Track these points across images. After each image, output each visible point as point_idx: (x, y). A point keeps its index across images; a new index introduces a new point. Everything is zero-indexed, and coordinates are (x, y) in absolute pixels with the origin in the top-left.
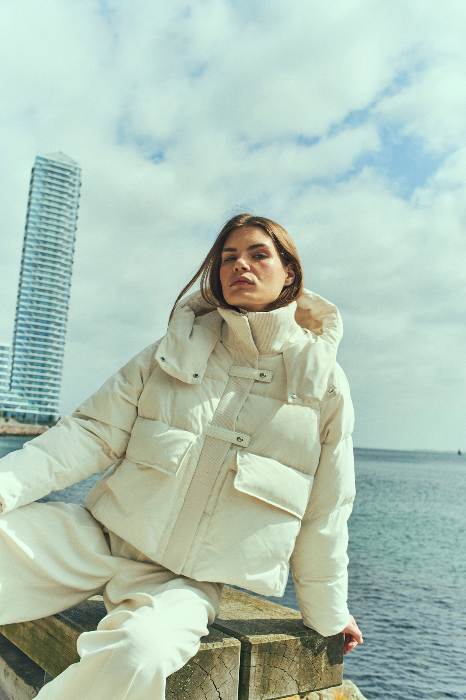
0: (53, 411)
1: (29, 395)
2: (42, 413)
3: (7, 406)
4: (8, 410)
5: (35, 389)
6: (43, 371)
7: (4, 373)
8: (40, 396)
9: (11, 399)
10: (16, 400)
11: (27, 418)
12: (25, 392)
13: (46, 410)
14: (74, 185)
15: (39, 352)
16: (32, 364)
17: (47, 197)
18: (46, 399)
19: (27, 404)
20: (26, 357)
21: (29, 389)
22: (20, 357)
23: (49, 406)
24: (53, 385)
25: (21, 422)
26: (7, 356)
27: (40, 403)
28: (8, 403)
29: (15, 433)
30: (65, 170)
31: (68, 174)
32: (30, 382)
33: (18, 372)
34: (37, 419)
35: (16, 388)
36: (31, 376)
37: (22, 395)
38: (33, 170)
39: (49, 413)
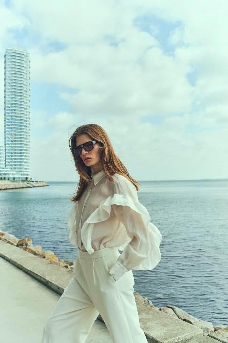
0: (28, 175)
1: (15, 168)
2: (22, 176)
3: (5, 175)
4: (5, 176)
5: (17, 165)
6: (21, 156)
7: (2, 159)
8: (20, 168)
9: (6, 171)
10: (9, 171)
11: (15, 180)
12: (13, 167)
13: (24, 175)
14: (26, 62)
15: (18, 147)
16: (15, 153)
17: (13, 69)
18: (23, 170)
19: (14, 173)
20: (11, 150)
21: (15, 165)
22: (9, 150)
23: (25, 173)
24: (26, 162)
25: (13, 182)
26: (2, 150)
27: (20, 172)
28: (5, 173)
29: (11, 187)
30: (21, 54)
31: (23, 56)
32: (15, 162)
33: (9, 157)
34: (20, 180)
35: (8, 165)
36: (15, 159)
37: (12, 169)
38: (5, 56)
39: (26, 176)
